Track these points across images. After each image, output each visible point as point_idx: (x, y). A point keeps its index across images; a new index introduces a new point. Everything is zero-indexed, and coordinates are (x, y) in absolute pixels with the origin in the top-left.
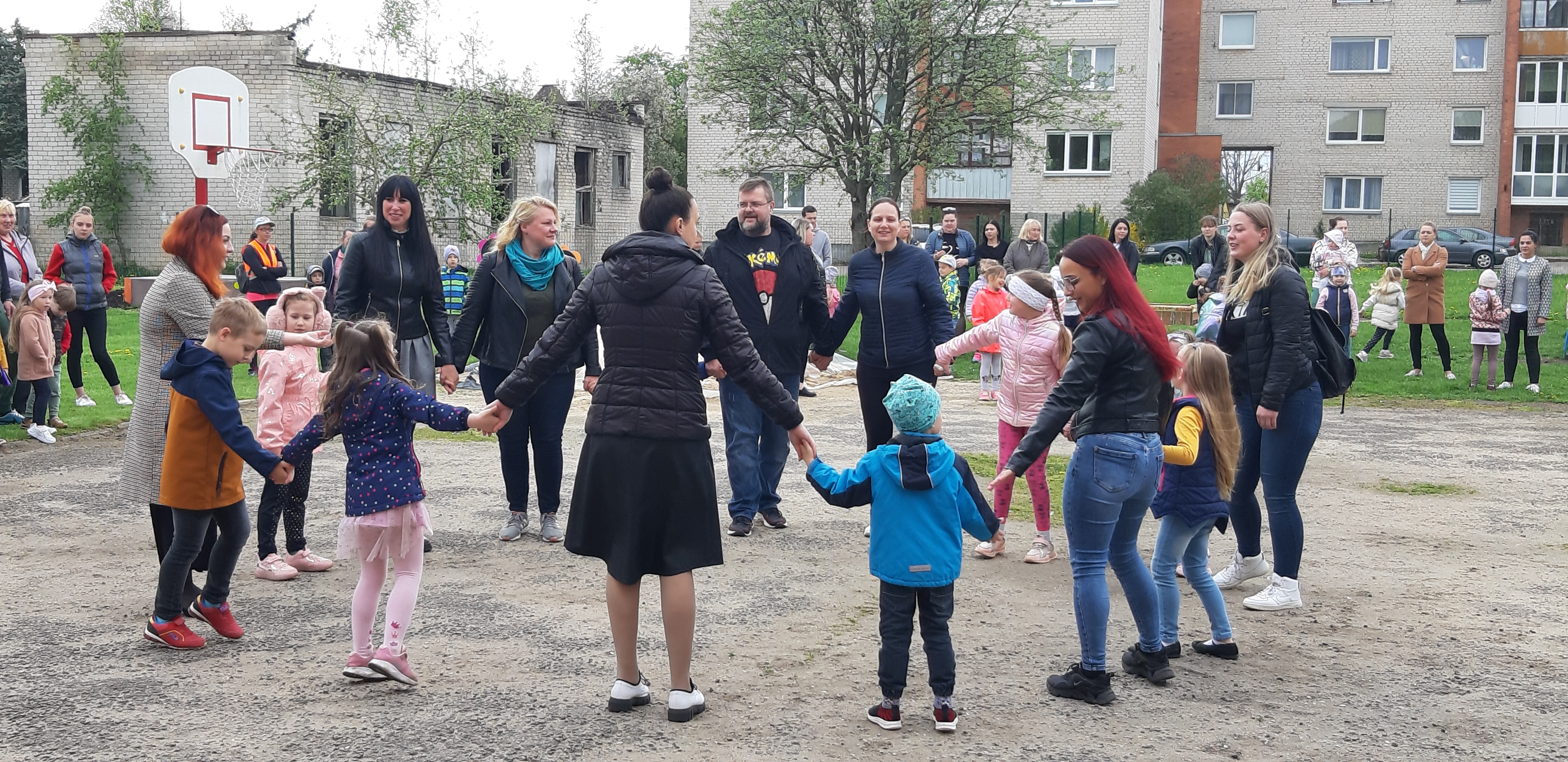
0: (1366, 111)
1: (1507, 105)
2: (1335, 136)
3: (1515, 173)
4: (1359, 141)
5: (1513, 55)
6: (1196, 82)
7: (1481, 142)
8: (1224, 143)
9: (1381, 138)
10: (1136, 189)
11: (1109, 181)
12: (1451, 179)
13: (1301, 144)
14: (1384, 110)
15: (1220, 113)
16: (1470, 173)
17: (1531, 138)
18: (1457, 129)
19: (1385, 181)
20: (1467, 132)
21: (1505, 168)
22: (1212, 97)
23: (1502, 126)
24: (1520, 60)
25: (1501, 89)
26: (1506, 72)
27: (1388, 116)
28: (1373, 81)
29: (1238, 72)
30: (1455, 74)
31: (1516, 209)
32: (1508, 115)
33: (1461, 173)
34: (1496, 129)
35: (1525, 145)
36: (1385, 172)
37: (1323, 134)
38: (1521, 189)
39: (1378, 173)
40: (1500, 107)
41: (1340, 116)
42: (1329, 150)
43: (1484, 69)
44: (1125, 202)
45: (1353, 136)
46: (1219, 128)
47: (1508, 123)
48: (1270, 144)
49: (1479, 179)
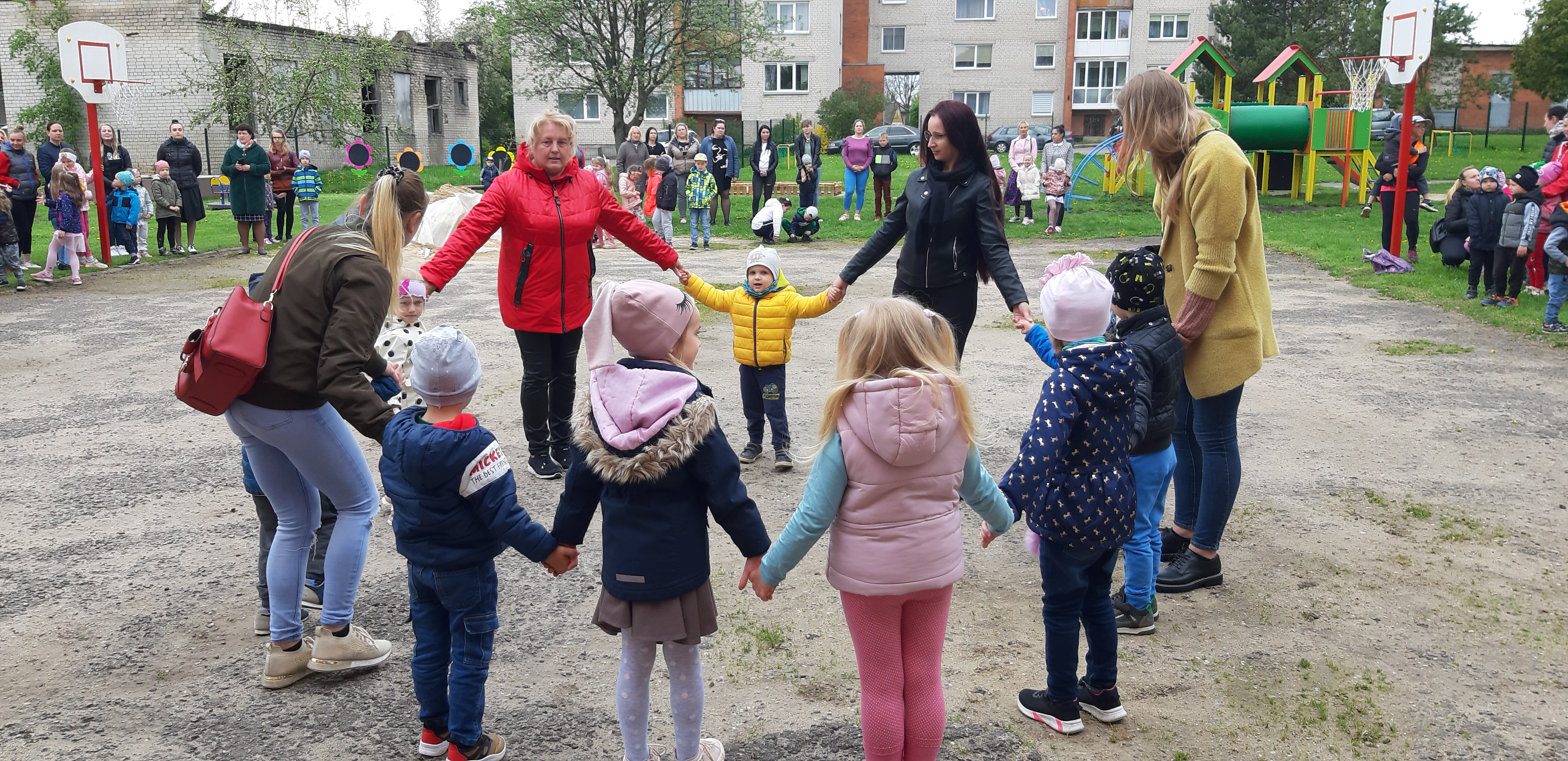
0: (980, 46)
1: (1070, 41)
2: (959, 64)
3: (1074, 88)
4: (975, 67)
5: (1074, 6)
6: (867, 27)
7: (1053, 67)
8: (887, 70)
9: (989, 65)
10: (824, 103)
11: (808, 98)
12: (1034, 92)
13: (937, 70)
14: (991, 46)
15: (885, 48)
16: (1046, 89)
17: (1085, 64)
18: (1038, 58)
19: (991, 95)
20: (1045, 60)
21: (1069, 85)
22: (879, 38)
23: (1067, 56)
24: (1078, 10)
25: (1066, 30)
26: (1069, 19)
27: (993, 50)
28: (984, 25)
29: (895, 19)
30: (1037, 20)
31: (1075, 112)
32: (1071, 48)
33: (1040, 88)
34: (1063, 58)
35: (1081, 68)
36: (991, 88)
37: (952, 63)
38: (1079, 99)
39: (987, 89)
40: (1065, 42)
41: (963, 50)
42: (955, 74)
43: (1055, 17)
44: (818, 112)
45: (971, 64)
46: (883, 60)
47: (1070, 54)
48: (917, 70)
49: (1052, 92)
